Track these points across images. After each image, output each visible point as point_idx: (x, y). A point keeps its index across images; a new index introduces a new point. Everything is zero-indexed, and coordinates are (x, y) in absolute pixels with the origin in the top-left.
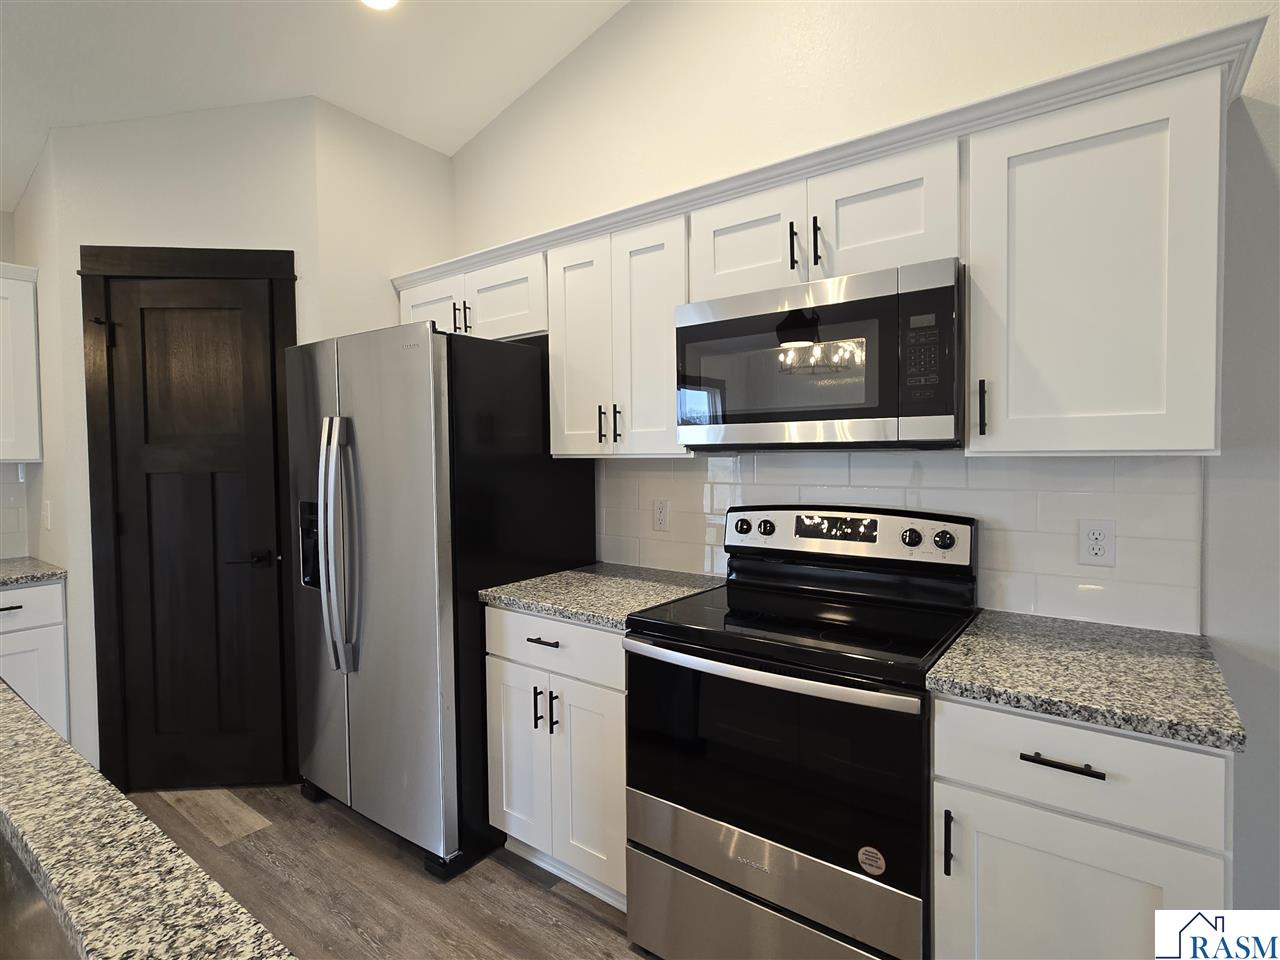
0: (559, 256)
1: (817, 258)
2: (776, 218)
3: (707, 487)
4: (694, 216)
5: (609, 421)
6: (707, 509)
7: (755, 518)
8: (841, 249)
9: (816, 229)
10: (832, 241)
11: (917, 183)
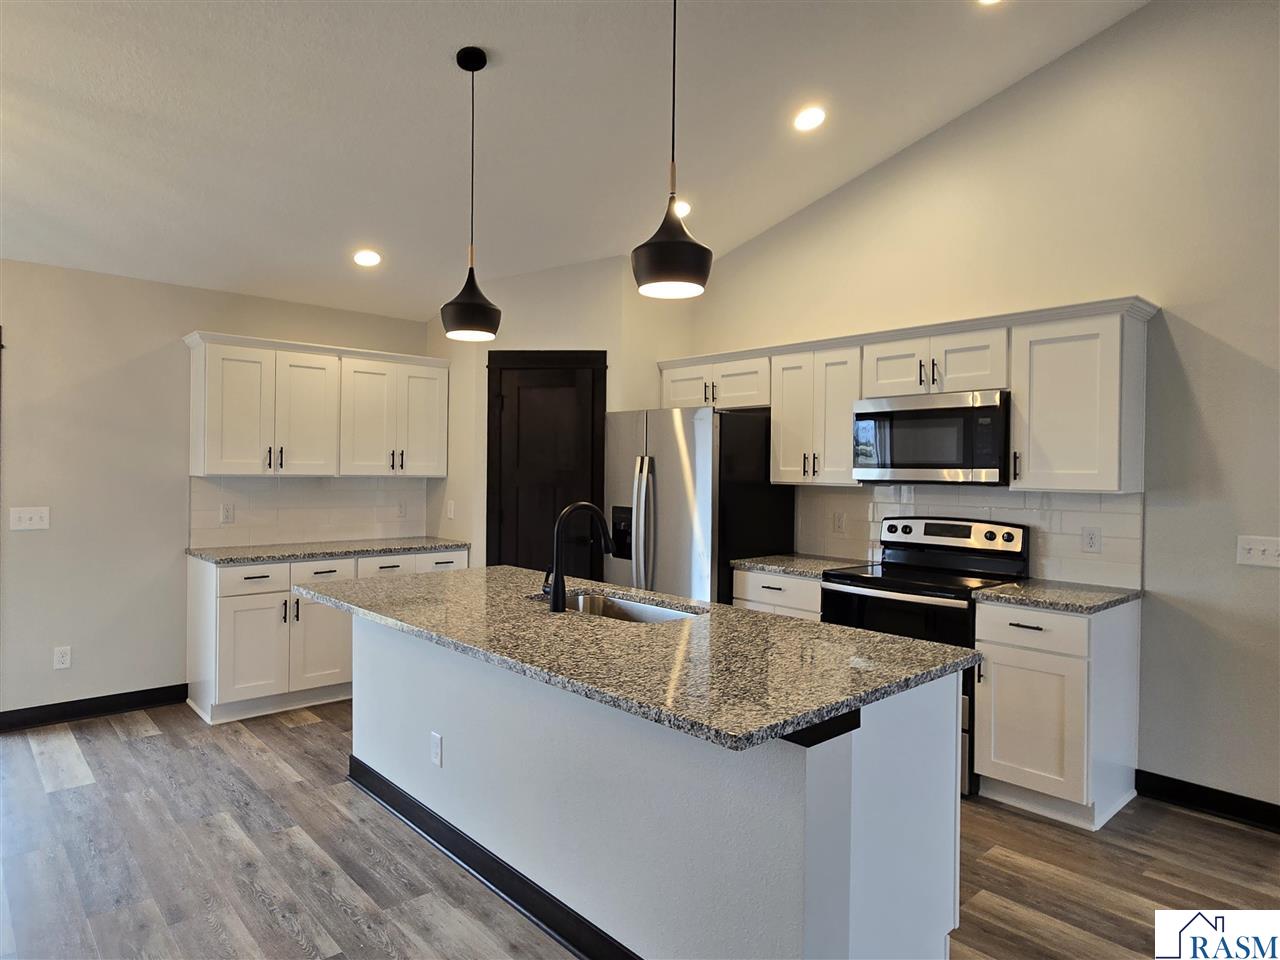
0: (779, 361)
1: (934, 380)
2: (913, 355)
3: (871, 505)
4: (865, 348)
5: (810, 463)
6: (870, 519)
7: (900, 524)
8: (949, 376)
9: (934, 364)
10: (942, 371)
11: (986, 347)
